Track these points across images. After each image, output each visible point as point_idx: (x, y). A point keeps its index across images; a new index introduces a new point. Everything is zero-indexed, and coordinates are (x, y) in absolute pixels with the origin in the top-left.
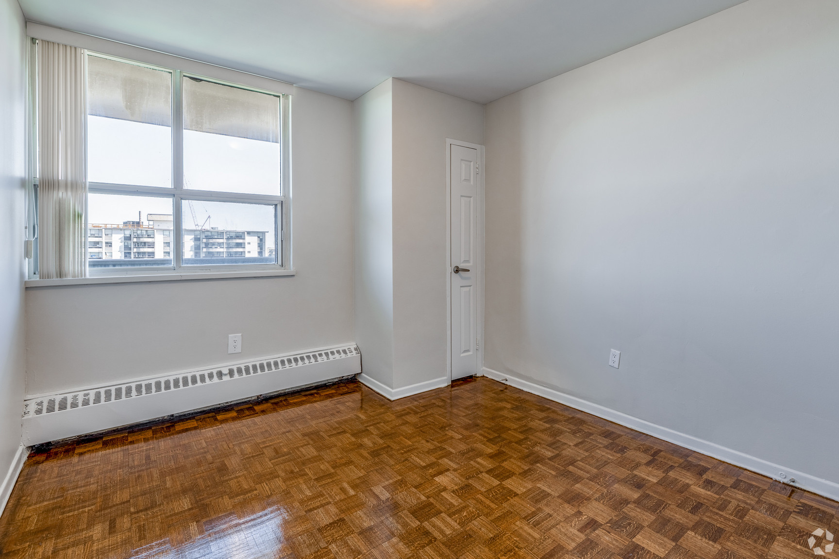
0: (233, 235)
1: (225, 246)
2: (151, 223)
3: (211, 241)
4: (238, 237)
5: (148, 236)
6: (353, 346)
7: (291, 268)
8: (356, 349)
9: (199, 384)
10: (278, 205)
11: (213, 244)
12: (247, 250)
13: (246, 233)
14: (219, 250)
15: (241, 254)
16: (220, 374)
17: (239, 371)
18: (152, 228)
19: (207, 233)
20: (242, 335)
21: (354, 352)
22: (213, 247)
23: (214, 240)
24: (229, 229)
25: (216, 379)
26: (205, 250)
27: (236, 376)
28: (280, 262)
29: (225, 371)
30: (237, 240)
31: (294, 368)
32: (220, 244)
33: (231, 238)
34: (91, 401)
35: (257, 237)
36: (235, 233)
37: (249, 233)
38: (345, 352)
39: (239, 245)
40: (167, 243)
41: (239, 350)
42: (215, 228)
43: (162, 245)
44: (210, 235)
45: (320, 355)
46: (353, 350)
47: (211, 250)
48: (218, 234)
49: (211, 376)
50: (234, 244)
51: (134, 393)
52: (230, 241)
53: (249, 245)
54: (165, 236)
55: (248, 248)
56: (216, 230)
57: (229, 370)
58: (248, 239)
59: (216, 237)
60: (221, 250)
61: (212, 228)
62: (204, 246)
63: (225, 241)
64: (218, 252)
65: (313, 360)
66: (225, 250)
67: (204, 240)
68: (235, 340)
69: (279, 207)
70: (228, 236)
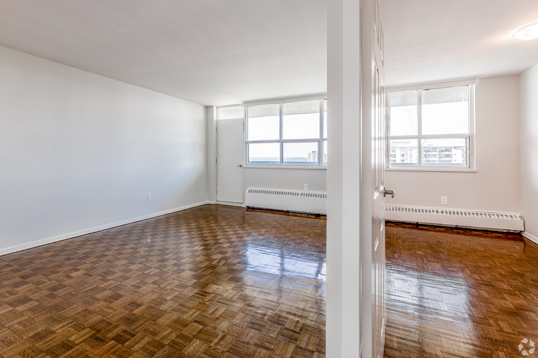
0: (443, 149)
1: (438, 156)
2: (394, 144)
3: (428, 153)
4: (447, 150)
5: (393, 151)
6: (518, 215)
7: (475, 168)
8: (520, 217)
9: (428, 213)
10: (467, 138)
11: (430, 155)
12: (453, 159)
13: (453, 148)
14: (433, 159)
15: (449, 161)
16: (437, 212)
17: (446, 212)
18: (395, 147)
19: (426, 149)
20: (447, 197)
21: (519, 218)
22: (430, 157)
23: (430, 153)
24: (440, 146)
25: (435, 213)
26: (424, 159)
27: (445, 214)
28: (468, 165)
29: (440, 211)
30: (446, 152)
31: (476, 217)
32: (434, 155)
33: (442, 151)
34: (391, 210)
35: (462, 150)
36: (445, 148)
37: (455, 148)
38: (511, 216)
39: (447, 156)
40: (402, 155)
41: (446, 203)
42: (431, 145)
43: (400, 156)
44: (428, 149)
45: (493, 215)
46: (518, 217)
47: (428, 159)
48: (433, 149)
49: (433, 211)
50: (444, 155)
51: (404, 210)
52: (441, 153)
53: (455, 156)
54: (401, 151)
55: (454, 158)
56: (432, 146)
57: (442, 211)
58: (454, 151)
59: (431, 151)
60: (435, 159)
61: (429, 145)
62: (424, 156)
63: (437, 153)
64: (433, 160)
65: (488, 216)
66: (437, 159)
67: (424, 153)
68: (444, 199)
69: (468, 139)
70: (440, 150)
